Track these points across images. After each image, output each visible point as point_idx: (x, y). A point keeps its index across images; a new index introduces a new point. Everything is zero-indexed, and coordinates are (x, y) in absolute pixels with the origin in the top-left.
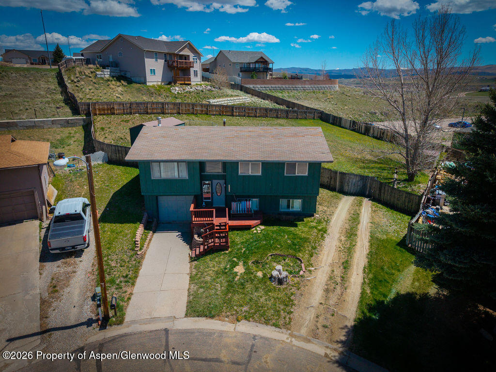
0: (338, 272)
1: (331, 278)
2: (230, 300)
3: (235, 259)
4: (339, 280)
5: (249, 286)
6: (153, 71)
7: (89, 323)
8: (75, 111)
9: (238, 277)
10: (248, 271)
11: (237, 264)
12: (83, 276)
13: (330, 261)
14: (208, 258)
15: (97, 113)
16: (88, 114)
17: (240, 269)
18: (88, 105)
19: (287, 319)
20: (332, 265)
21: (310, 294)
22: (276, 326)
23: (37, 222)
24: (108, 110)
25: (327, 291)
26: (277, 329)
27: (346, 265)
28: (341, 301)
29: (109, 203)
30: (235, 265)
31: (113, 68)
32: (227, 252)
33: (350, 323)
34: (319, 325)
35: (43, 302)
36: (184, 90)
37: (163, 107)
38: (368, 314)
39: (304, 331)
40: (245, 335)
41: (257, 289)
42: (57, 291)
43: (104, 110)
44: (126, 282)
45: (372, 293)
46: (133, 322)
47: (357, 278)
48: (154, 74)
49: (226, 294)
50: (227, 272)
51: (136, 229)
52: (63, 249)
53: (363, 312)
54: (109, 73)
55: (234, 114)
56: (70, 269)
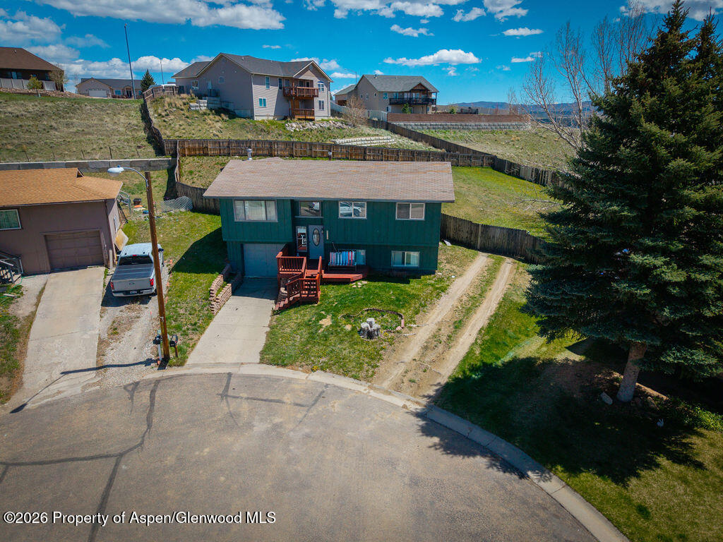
0: (445, 331)
1: (434, 336)
2: (308, 352)
3: (323, 312)
4: (444, 338)
5: (333, 339)
6: (263, 102)
7: (148, 362)
8: (160, 151)
9: (322, 330)
10: (336, 324)
11: (324, 317)
12: (147, 322)
13: (439, 319)
14: (292, 311)
15: (187, 153)
16: (174, 155)
17: (326, 322)
18: (175, 143)
19: (370, 373)
20: (440, 324)
21: (404, 350)
22: (355, 377)
23: (103, 269)
24: (199, 149)
25: (426, 348)
26: (356, 381)
27: (458, 325)
28: (441, 359)
29: (187, 253)
30: (321, 317)
31: (212, 98)
32: (316, 305)
33: (444, 380)
34: (405, 380)
35: (101, 342)
36: (303, 127)
37: (271, 148)
38: (468, 373)
39: (386, 385)
40: (317, 383)
41: (342, 342)
42: (117, 333)
43: (194, 149)
44: (193, 330)
45: (481, 354)
46: (195, 365)
47: (467, 339)
48: (265, 105)
49: (305, 345)
50: (312, 326)
51: (214, 279)
52: (127, 292)
53: (464, 372)
54: (206, 105)
55: (367, 158)
56: (134, 314)
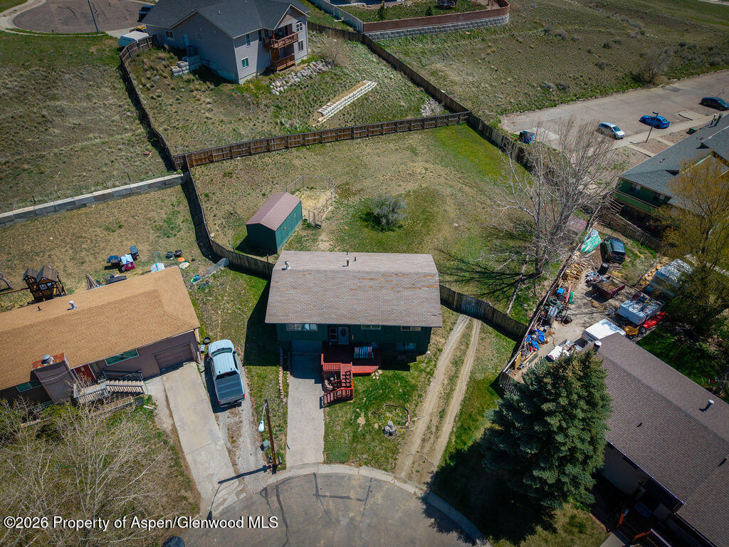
0: (435, 422)
1: (429, 428)
2: (355, 448)
3: (358, 410)
4: (434, 429)
5: (368, 437)
6: (246, 62)
7: (264, 469)
9: (360, 429)
10: (368, 424)
11: (359, 415)
12: (248, 426)
13: (430, 411)
14: (337, 406)
16: (185, 169)
17: (361, 421)
18: (184, 157)
19: (393, 465)
20: (431, 414)
21: (412, 442)
22: (385, 470)
23: (194, 364)
24: (205, 158)
25: (423, 440)
26: (386, 473)
27: (442, 414)
28: (432, 449)
29: (247, 337)
30: (357, 416)
31: (192, 58)
32: (352, 402)
33: (435, 469)
34: (414, 470)
35: (230, 451)
36: (287, 82)
37: (268, 144)
38: (448, 461)
39: (403, 475)
40: (365, 477)
41: (373, 440)
42: (235, 441)
43: (201, 160)
44: (280, 431)
45: (455, 442)
46: (292, 467)
47: (448, 426)
48: (247, 65)
49: (352, 444)
50: (352, 423)
51: (277, 372)
52: (229, 403)
53: (446, 461)
54: (188, 67)
55: (355, 136)
56: (237, 419)
